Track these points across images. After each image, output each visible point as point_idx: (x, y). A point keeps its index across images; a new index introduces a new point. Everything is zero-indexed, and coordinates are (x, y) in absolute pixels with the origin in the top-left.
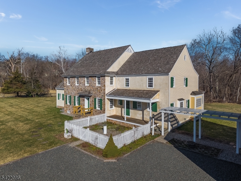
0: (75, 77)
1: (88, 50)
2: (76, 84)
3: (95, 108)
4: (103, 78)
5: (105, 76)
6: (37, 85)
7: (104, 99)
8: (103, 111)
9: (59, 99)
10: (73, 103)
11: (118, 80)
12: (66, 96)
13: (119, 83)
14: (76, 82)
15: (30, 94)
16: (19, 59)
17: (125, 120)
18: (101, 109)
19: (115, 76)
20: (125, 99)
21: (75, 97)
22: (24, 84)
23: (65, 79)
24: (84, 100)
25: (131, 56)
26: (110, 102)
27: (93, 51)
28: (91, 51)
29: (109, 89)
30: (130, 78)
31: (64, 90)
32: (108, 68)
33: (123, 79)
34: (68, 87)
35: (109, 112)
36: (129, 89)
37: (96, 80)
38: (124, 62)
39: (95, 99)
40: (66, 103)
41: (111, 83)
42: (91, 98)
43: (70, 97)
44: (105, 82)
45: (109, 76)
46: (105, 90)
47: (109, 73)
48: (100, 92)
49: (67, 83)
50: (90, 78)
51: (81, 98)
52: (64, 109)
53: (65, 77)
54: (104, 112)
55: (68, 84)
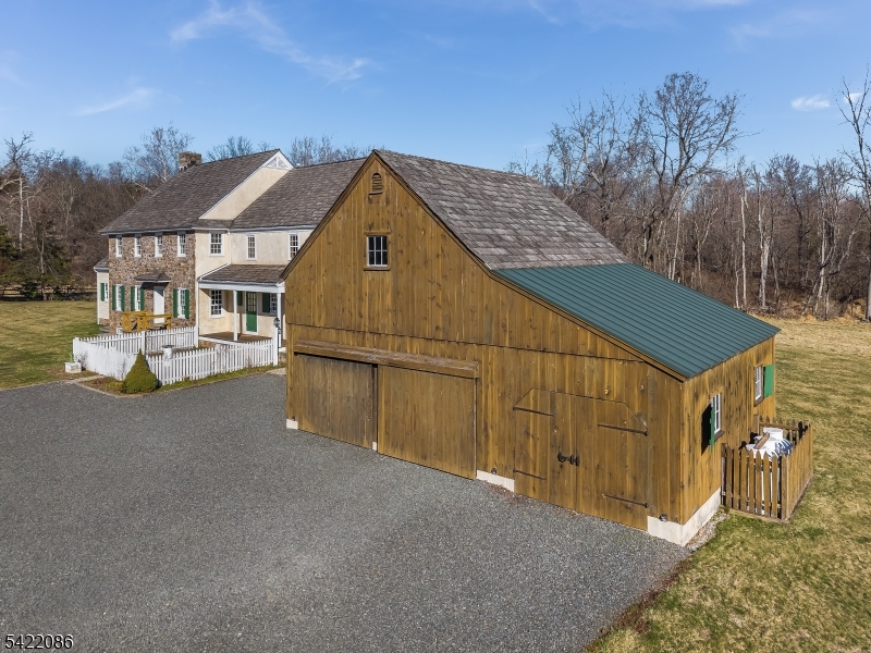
0: (133, 235)
1: (184, 159)
2: (137, 255)
3: (176, 314)
4: (190, 236)
5: (193, 232)
6: (58, 261)
7: (193, 290)
8: (190, 320)
9: (103, 299)
10: (128, 307)
11: (234, 241)
12: (114, 288)
13: (234, 250)
14: (136, 249)
15: (34, 289)
16: (14, 176)
17: (236, 339)
18: (187, 317)
19: (226, 232)
20: (235, 288)
21: (133, 289)
22: (16, 257)
23: (111, 240)
24: (152, 296)
25: (282, 179)
26: (210, 300)
27: (198, 162)
28: (193, 163)
29: (206, 263)
30: (257, 236)
31: (107, 271)
32: (205, 211)
33: (244, 238)
34: (117, 261)
35: (210, 324)
36: (254, 263)
37: (176, 241)
38: (259, 195)
39: (175, 291)
40: (114, 308)
41: (216, 248)
42: (168, 288)
43: (122, 288)
44: (193, 247)
45: (207, 232)
46: (193, 267)
47: (205, 223)
48: (184, 274)
49: (115, 251)
50: (165, 237)
51: (146, 292)
52: (108, 325)
53: (111, 236)
54: (193, 325)
55: (118, 255)
